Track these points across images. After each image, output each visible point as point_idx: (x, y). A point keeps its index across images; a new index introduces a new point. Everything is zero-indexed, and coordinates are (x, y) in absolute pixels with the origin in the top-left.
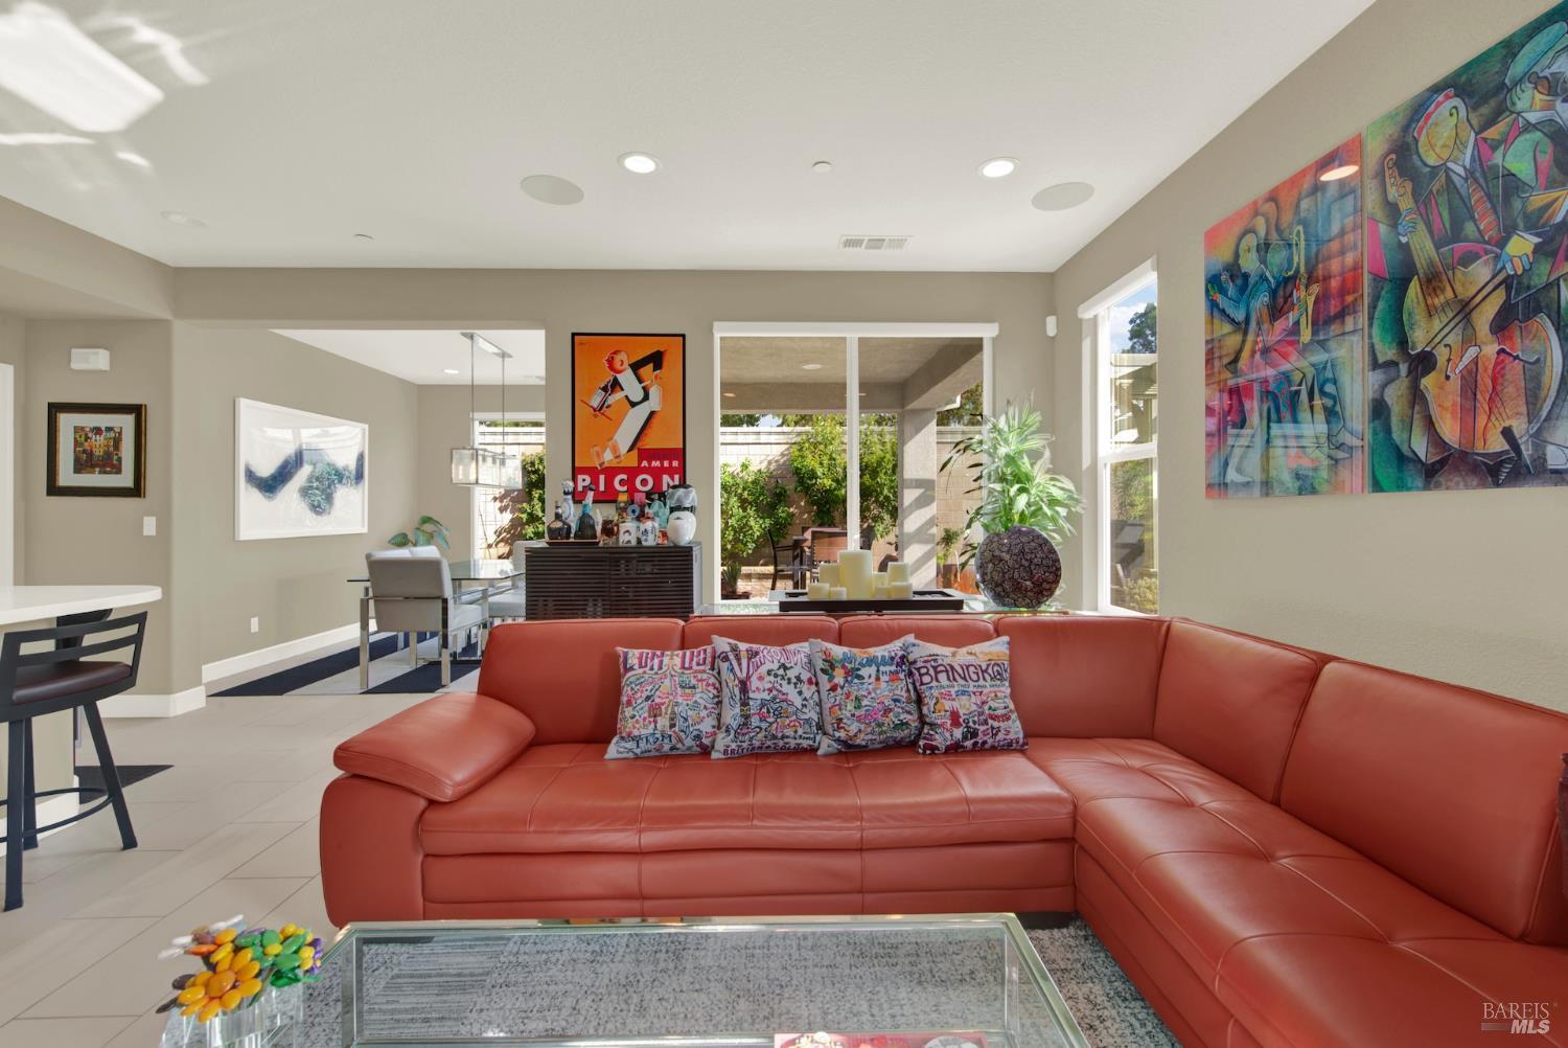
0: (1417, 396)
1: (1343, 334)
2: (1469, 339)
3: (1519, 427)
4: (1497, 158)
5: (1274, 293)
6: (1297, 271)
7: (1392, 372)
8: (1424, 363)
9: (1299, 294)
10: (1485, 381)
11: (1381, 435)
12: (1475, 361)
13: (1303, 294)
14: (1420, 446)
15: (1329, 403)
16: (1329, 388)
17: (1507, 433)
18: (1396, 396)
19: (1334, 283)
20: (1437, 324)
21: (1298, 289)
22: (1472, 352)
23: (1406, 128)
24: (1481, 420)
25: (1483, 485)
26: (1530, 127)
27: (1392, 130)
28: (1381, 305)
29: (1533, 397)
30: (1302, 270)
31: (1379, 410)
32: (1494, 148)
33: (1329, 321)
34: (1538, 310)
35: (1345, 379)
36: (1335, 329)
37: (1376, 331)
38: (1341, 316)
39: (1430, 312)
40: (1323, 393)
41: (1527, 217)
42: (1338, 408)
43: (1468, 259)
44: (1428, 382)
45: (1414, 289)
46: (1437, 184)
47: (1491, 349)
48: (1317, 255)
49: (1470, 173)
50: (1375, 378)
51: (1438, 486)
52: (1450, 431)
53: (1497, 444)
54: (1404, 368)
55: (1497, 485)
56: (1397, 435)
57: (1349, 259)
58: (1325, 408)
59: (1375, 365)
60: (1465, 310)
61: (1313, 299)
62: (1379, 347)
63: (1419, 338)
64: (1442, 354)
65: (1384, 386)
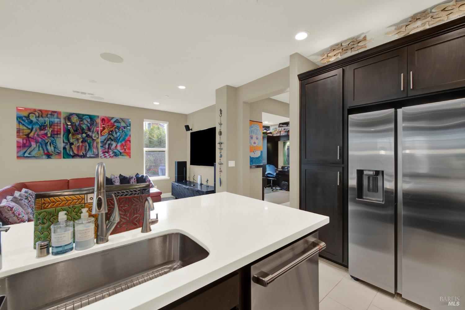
0: (71, 147)
1: (58, 137)
2: (78, 142)
3: (84, 153)
4: (82, 125)
5: (41, 126)
6: (47, 125)
7: (67, 144)
8: (72, 144)
9: (48, 128)
10: (80, 147)
11: (65, 152)
12: (79, 145)
13: (48, 129)
14: (71, 153)
15: (55, 146)
16: (54, 144)
17: (83, 153)
18: (68, 147)
19: (56, 130)
20: (74, 140)
21: (47, 128)
22: (79, 144)
23: (70, 115)
24: (80, 151)
25: (80, 158)
26: (85, 124)
27: (68, 115)
28: (65, 135)
29: (85, 150)
30: (48, 125)
31: (64, 148)
32: (81, 124)
33: (54, 134)
34: (86, 142)
35: (58, 143)
36: (55, 136)
37: (64, 138)
38: (57, 134)
39: (73, 138)
40: (53, 144)
41: (85, 132)
42: (56, 147)
43: (78, 134)
44: (72, 146)
45: (70, 135)
46: (74, 124)
47: (81, 144)
48: (52, 124)
49: (78, 125)
50: (64, 144)
51: (74, 158)
52: (76, 152)
53: (82, 154)
54: (69, 144)
55: (82, 158)
56: (68, 152)
57: (59, 127)
58: (54, 147)
59: (64, 142)
60: (78, 140)
61: (51, 130)
62: (64, 140)
63: (71, 141)
64: (75, 144)
65: (66, 145)
